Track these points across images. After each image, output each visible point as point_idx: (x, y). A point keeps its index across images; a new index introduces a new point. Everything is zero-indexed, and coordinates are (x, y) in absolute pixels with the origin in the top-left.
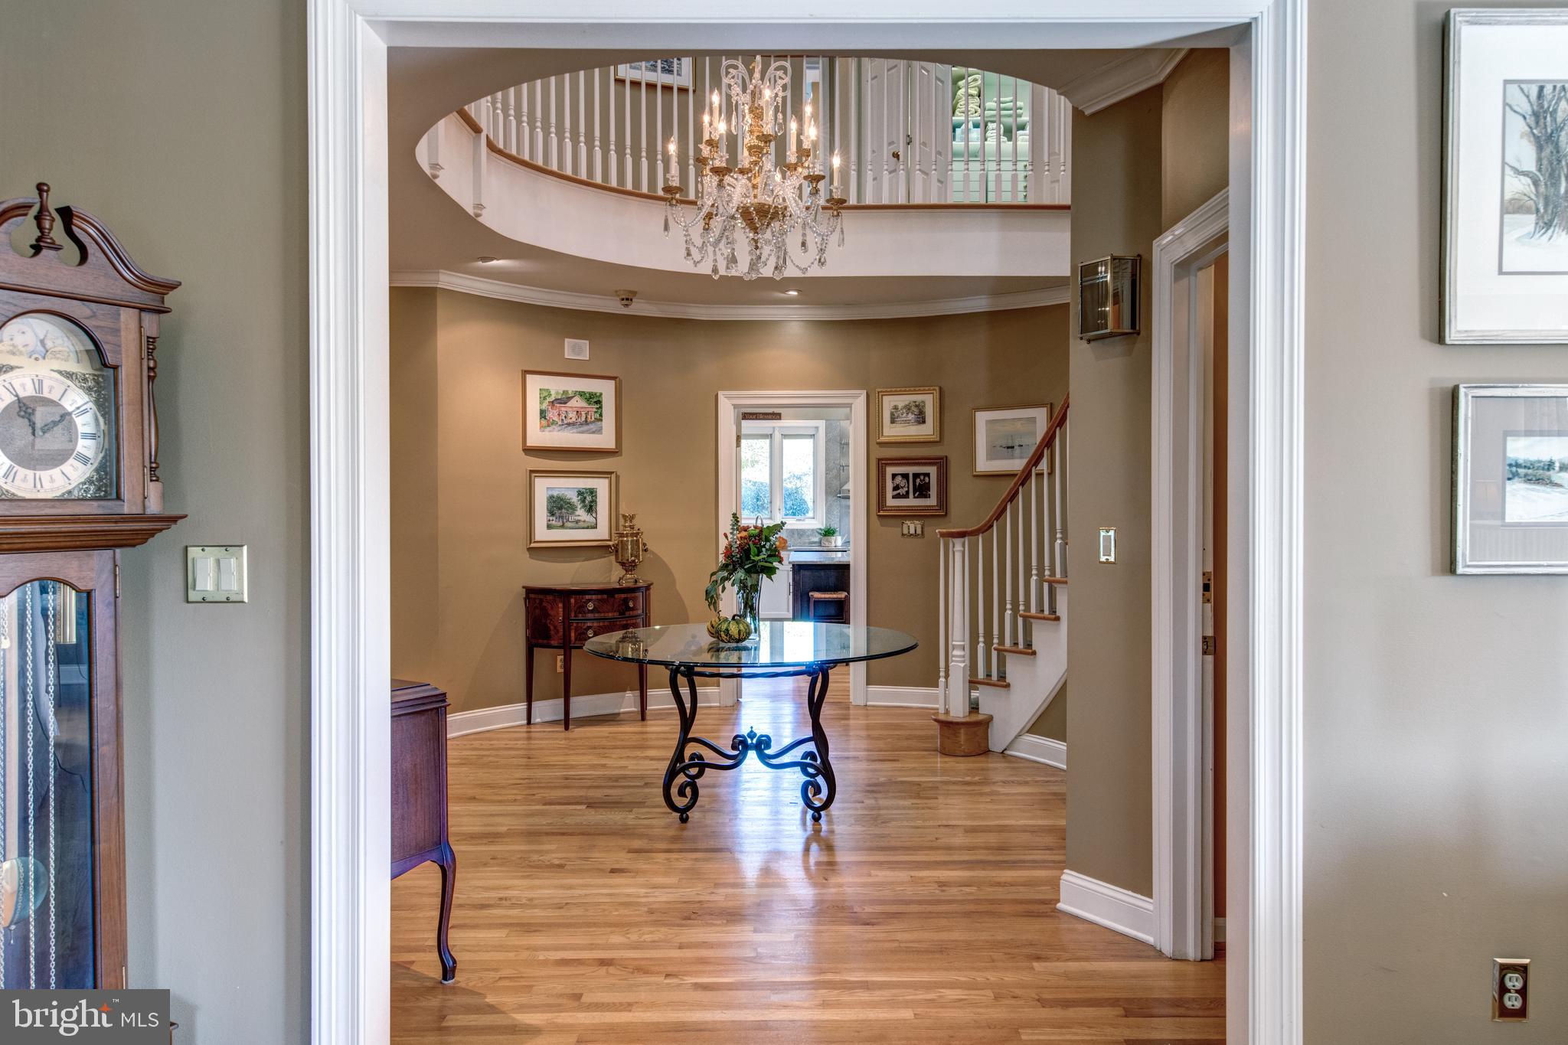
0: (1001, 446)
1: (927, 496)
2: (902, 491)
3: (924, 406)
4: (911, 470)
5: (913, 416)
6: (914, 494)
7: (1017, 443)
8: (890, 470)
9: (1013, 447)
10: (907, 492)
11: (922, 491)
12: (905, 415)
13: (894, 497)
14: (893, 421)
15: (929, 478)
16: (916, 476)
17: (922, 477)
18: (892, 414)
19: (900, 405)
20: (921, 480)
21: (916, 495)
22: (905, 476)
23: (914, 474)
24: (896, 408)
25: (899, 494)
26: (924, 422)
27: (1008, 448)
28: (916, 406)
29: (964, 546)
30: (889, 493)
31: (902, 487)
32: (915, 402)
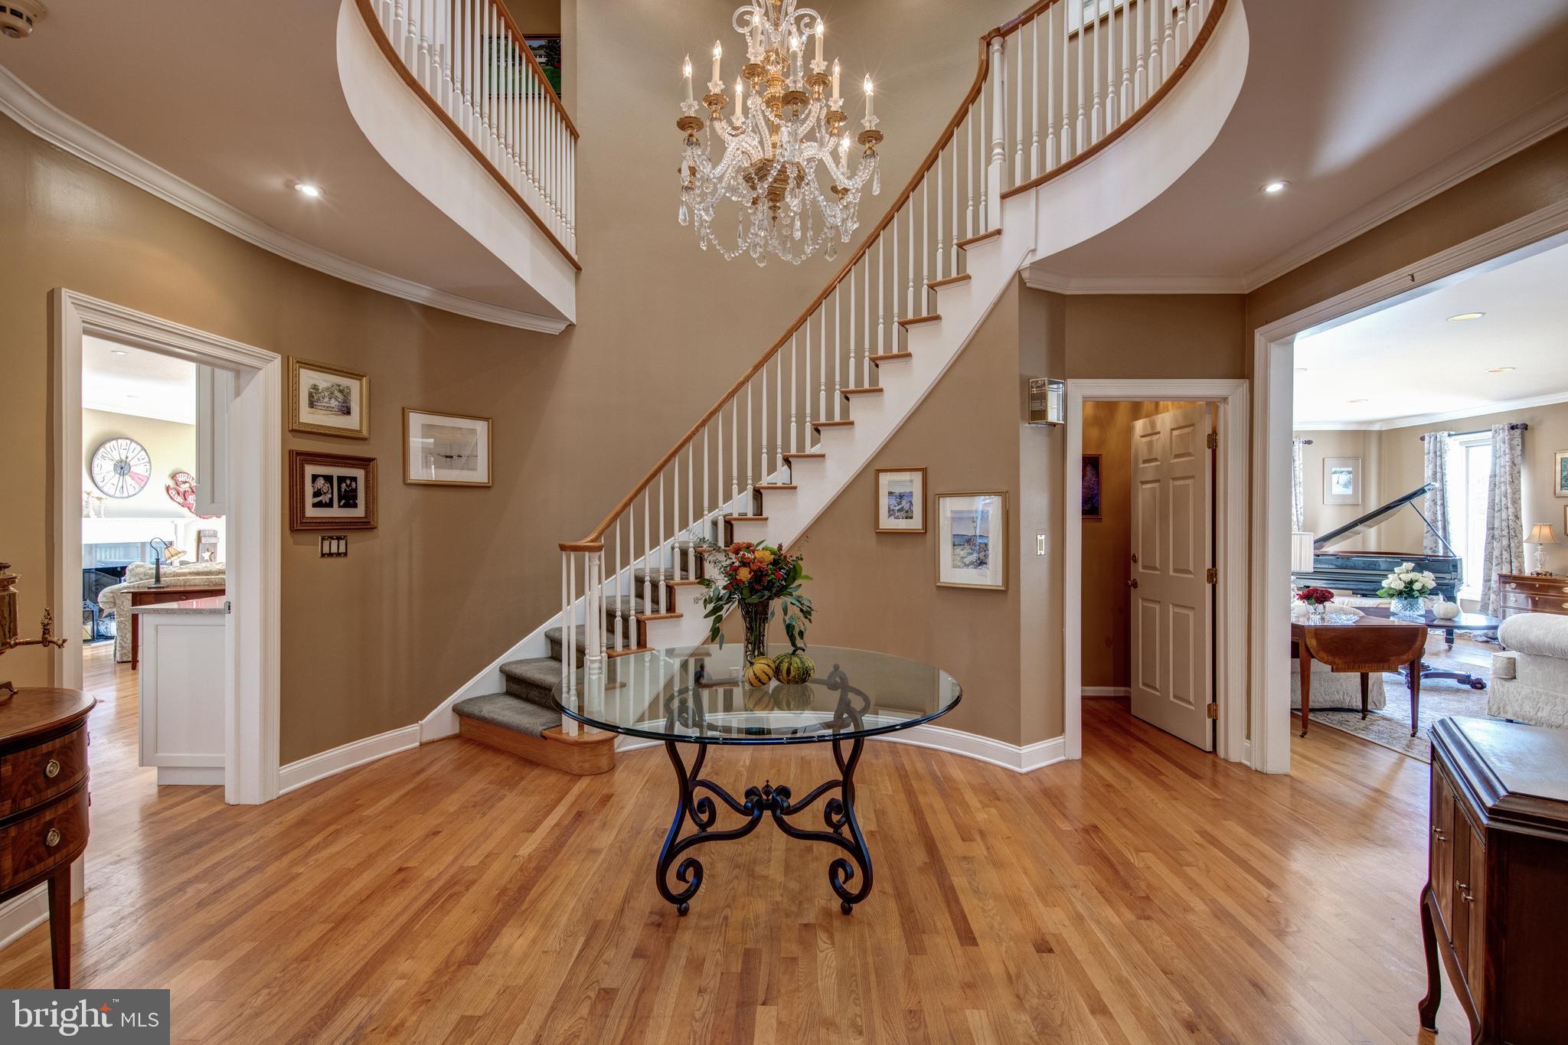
0: (439, 455)
1: (355, 506)
2: (325, 498)
3: (349, 393)
4: (336, 472)
5: (337, 403)
6: (339, 502)
7: (454, 453)
8: (310, 470)
9: (452, 457)
10: (331, 500)
11: (349, 499)
12: (326, 400)
13: (315, 505)
14: (312, 405)
15: (356, 483)
16: (341, 479)
17: (348, 482)
18: (311, 395)
19: (322, 385)
20: (347, 485)
21: (342, 503)
22: (328, 479)
23: (339, 477)
24: (315, 387)
25: (321, 501)
26: (349, 413)
27: (447, 457)
28: (341, 391)
29: (600, 559)
30: (309, 500)
31: (325, 493)
32: (339, 386)
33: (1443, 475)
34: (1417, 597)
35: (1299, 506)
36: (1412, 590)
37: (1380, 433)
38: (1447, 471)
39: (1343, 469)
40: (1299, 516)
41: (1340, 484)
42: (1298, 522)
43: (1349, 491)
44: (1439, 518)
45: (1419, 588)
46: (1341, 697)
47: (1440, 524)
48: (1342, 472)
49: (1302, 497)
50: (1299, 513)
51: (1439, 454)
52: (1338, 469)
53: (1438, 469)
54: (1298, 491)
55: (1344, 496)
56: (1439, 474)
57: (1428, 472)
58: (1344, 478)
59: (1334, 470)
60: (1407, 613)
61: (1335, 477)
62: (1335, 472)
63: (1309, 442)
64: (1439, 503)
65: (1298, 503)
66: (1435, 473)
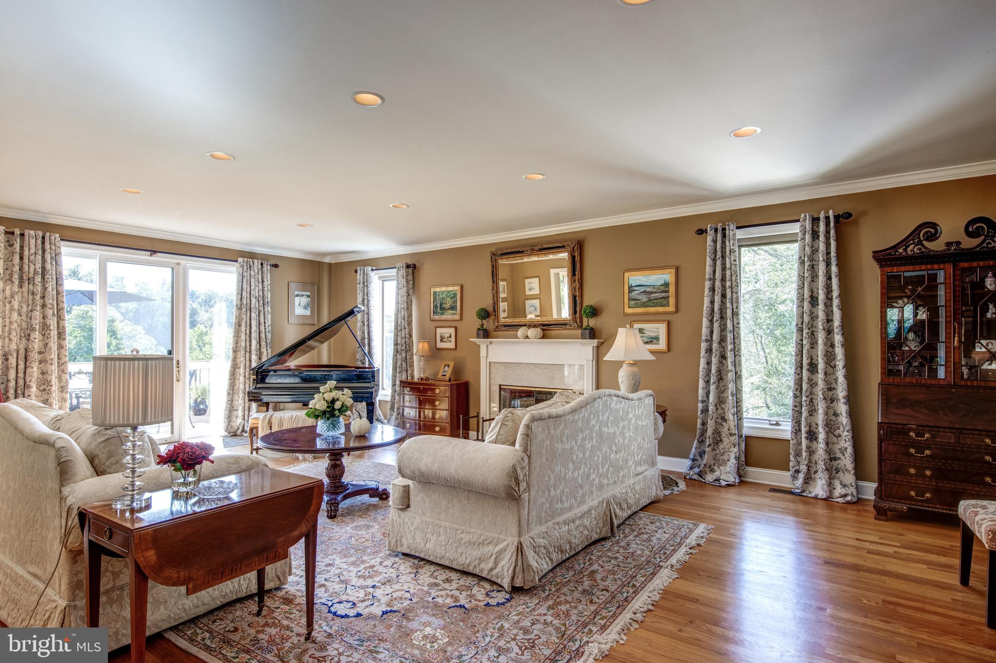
33: (368, 301)
34: (338, 416)
35: (267, 325)
36: (334, 409)
37: (330, 265)
38: (371, 299)
39: (303, 293)
40: (267, 334)
41: (300, 306)
42: (266, 339)
43: (308, 313)
44: (366, 336)
45: (339, 407)
46: (236, 586)
47: (366, 341)
48: (302, 296)
49: (270, 316)
50: (267, 330)
51: (366, 284)
52: (300, 293)
53: (366, 297)
54: (266, 310)
55: (304, 317)
56: (366, 301)
57: (360, 299)
58: (304, 300)
59: (296, 293)
60: (330, 433)
61: (297, 299)
62: (297, 296)
63: (276, 266)
64: (366, 324)
65: (267, 321)
66: (363, 300)
